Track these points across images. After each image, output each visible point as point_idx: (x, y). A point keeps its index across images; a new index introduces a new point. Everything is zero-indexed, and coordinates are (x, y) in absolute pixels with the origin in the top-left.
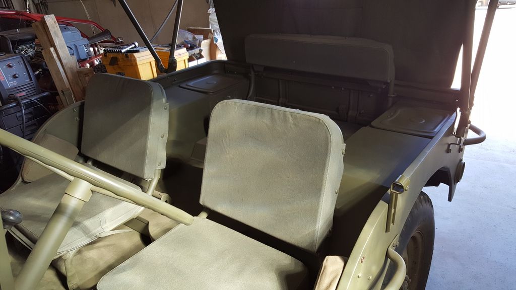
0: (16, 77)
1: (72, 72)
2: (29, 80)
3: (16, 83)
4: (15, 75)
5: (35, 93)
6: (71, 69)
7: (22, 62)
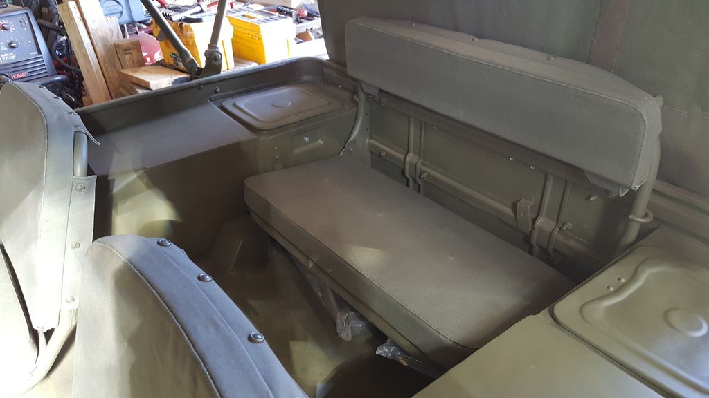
0: (13, 47)
1: (105, 45)
2: (36, 52)
3: (14, 57)
4: (11, 43)
5: (46, 74)
6: (104, 39)
7: (27, 22)
